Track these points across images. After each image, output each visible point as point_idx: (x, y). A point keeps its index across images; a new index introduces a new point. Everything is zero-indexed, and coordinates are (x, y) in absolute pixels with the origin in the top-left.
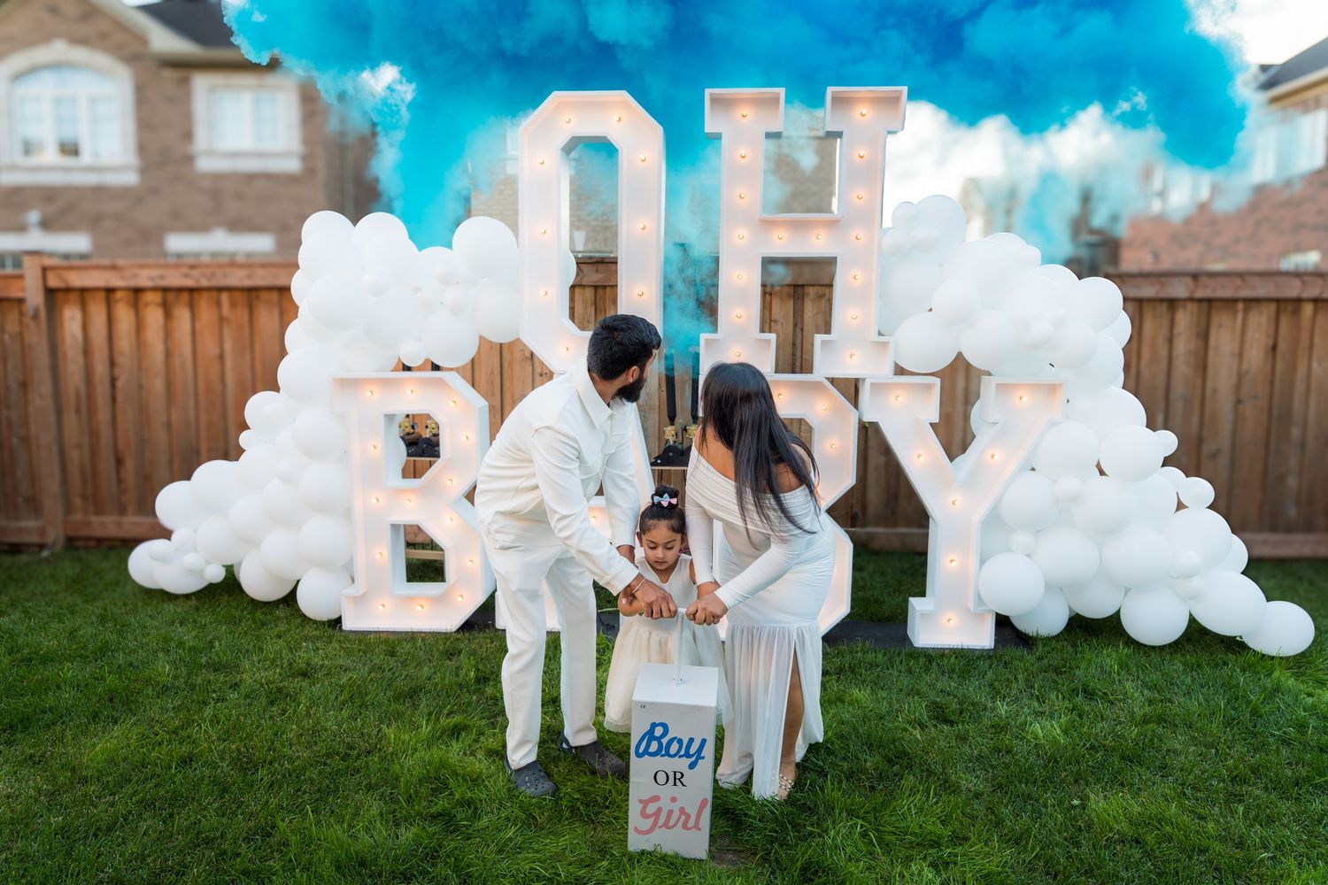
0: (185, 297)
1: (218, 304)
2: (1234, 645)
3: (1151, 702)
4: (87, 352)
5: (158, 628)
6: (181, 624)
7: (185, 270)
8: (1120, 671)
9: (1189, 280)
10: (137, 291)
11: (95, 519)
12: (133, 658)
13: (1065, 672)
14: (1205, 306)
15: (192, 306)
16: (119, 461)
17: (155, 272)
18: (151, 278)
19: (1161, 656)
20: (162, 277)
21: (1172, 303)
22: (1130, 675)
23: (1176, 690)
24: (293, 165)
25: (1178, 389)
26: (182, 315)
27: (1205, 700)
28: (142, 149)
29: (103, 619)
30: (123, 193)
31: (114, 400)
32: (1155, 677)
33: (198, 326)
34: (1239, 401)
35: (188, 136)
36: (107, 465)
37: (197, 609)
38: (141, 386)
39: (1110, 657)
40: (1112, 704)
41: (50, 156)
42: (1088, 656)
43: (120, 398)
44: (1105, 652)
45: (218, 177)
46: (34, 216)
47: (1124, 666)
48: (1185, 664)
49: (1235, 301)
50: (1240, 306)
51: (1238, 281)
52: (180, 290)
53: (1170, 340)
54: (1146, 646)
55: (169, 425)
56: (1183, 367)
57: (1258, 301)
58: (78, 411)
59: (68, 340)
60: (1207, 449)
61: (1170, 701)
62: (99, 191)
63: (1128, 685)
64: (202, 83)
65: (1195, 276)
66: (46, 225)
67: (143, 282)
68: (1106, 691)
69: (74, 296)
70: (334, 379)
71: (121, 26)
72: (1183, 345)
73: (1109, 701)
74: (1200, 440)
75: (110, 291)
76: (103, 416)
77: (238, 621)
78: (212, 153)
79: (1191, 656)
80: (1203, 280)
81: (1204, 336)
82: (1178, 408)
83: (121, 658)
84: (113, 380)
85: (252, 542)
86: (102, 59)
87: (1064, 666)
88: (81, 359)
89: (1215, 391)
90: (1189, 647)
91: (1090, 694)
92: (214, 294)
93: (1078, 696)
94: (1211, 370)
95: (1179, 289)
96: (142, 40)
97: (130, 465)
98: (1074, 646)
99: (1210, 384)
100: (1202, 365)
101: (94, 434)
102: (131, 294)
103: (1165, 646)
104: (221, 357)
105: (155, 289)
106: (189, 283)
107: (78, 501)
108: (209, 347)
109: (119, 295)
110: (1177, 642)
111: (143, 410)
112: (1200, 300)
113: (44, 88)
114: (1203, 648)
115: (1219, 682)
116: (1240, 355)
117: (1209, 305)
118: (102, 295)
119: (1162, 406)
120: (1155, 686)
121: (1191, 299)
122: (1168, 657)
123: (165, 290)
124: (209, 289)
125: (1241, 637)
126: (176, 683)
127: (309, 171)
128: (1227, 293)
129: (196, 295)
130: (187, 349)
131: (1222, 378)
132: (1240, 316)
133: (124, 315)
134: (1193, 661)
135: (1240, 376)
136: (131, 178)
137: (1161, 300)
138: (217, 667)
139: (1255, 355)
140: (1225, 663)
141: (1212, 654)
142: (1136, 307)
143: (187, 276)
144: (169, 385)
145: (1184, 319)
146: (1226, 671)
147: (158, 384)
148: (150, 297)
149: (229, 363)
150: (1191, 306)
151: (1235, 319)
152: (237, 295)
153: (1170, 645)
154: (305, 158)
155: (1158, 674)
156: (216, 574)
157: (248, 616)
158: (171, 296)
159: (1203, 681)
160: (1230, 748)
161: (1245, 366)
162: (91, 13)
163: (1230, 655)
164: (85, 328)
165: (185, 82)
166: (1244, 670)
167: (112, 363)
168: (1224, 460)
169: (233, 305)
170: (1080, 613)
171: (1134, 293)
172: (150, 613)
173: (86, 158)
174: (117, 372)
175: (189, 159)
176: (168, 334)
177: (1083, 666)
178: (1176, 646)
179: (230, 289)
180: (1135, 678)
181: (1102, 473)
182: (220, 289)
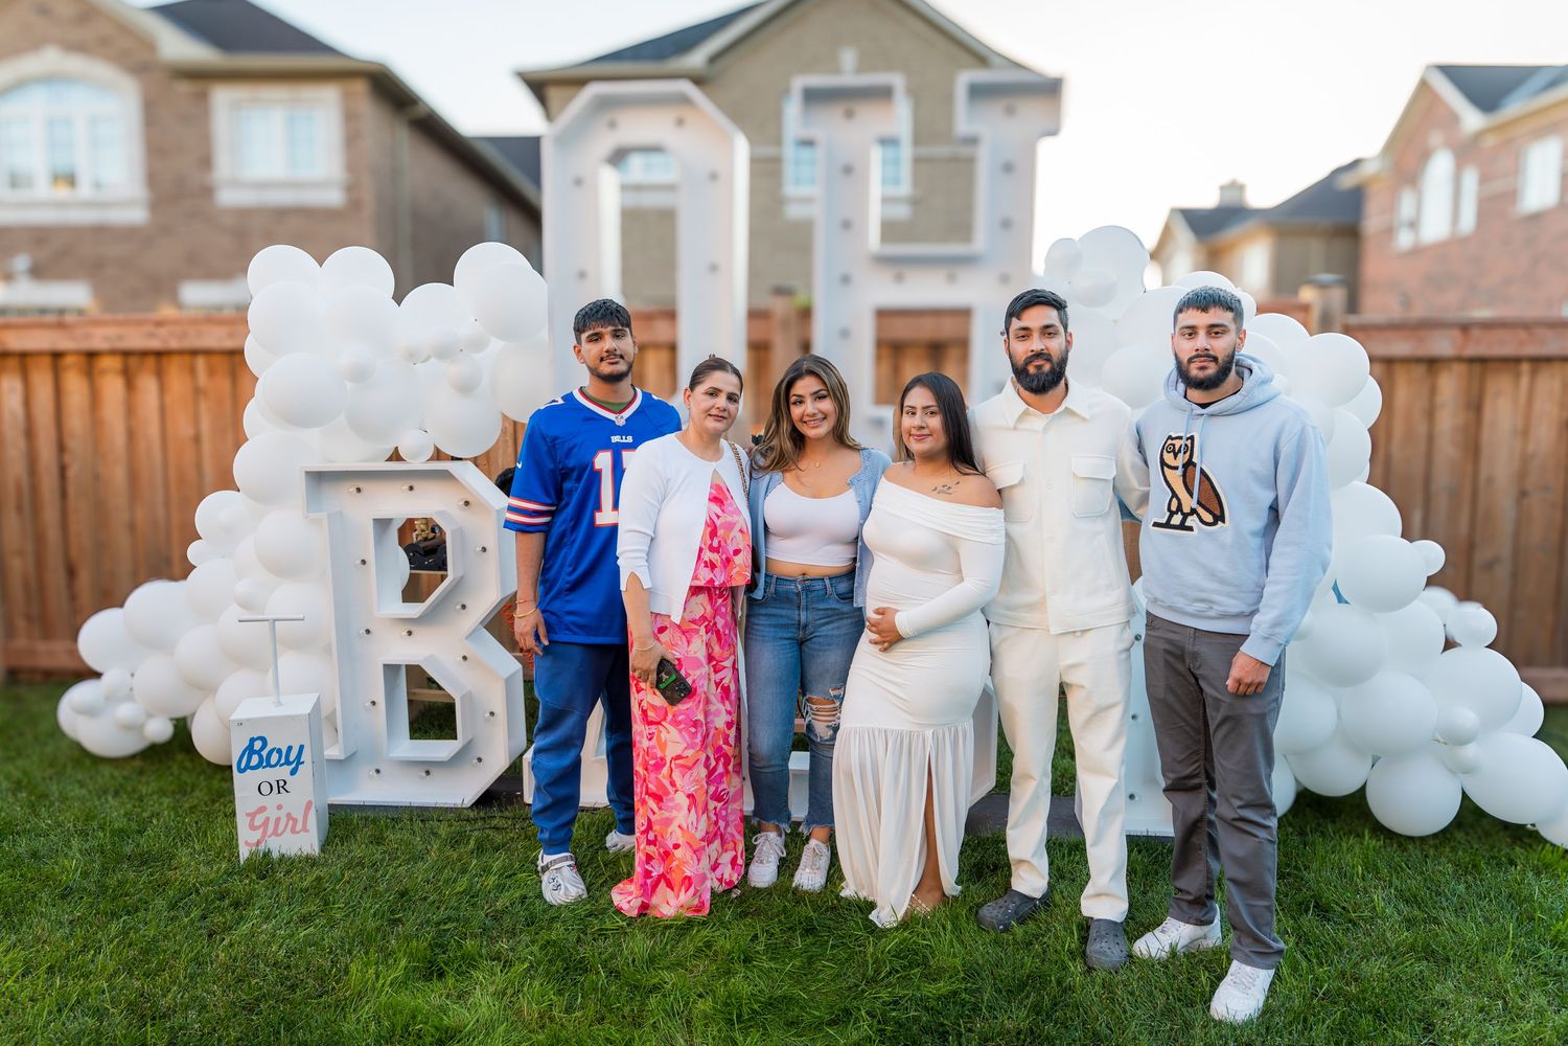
0: (151, 362)
1: (192, 371)
2: (1524, 836)
3: (1410, 923)
4: (30, 433)
5: (82, 799)
6: (116, 794)
7: (149, 328)
8: (1366, 873)
9: (1456, 333)
10: (91, 355)
11: (41, 646)
12: (40, 844)
13: (1289, 874)
14: (1477, 368)
15: (160, 374)
16: (71, 572)
17: (112, 331)
18: (107, 339)
19: (1422, 850)
20: (120, 338)
21: (1433, 363)
22: (1380, 879)
23: (1445, 904)
24: (334, 197)
25: (1442, 478)
26: (148, 384)
27: (1486, 920)
28: (152, 179)
29: (18, 786)
30: (128, 233)
31: (64, 494)
32: (1414, 883)
33: (168, 399)
34: (1523, 494)
35: (206, 162)
36: (56, 576)
37: (141, 772)
38: (97, 477)
39: (1352, 853)
40: (1355, 924)
41: (43, 189)
42: (1321, 850)
43: (72, 490)
44: (1344, 844)
45: (244, 213)
46: (21, 263)
47: (1371, 868)
48: (1457, 865)
49: (1516, 361)
50: (1525, 367)
51: (1522, 334)
52: (144, 354)
53: (1431, 414)
54: (1401, 835)
55: (132, 527)
56: (1448, 449)
57: (1548, 360)
58: (19, 508)
59: (7, 417)
60: (1481, 556)
61: (1436, 921)
62: (100, 231)
63: (1378, 897)
64: (223, 97)
65: (1465, 328)
66: (38, 272)
67: (98, 343)
68: (1345, 905)
69: (12, 363)
70: (308, 473)
71: (124, 28)
72: (1448, 420)
73: (1350, 921)
74: (1472, 546)
75: (57, 356)
76: (50, 514)
77: (189, 790)
78: (236, 183)
79: (1465, 851)
80: (1476, 333)
81: (1475, 406)
82: (1441, 505)
83: (23, 846)
84: (63, 470)
85: (205, 688)
86: (102, 70)
87: (1288, 865)
88: (22, 443)
89: (1490, 480)
90: (1459, 835)
91: (1323, 911)
92: (187, 359)
93: (1307, 912)
94: (1486, 451)
95: (1442, 345)
96: (149, 45)
97: (84, 578)
98: (1302, 834)
99: (1484, 473)
100: (1472, 444)
101: (39, 539)
102: (82, 360)
103: (1428, 836)
104: (197, 439)
105: (113, 353)
106: (155, 344)
107: (21, 623)
108: (183, 428)
109: (69, 360)
110: (1444, 831)
111: (100, 508)
112: (1471, 360)
113: (34, 106)
114: (1480, 838)
115: (1505, 891)
116: (1525, 433)
117: (1482, 364)
118: (47, 361)
119: (1419, 499)
120: (1415, 897)
121: (1459, 359)
122: (1432, 852)
123: (126, 354)
124: (181, 352)
125: (1533, 825)
126: (85, 884)
127: (354, 205)
128: (1508, 350)
129: (165, 360)
130: (153, 429)
131: (1500, 461)
132: (1525, 381)
133: (75, 385)
134: (1467, 859)
135: (1526, 460)
136: (137, 215)
137: (1418, 360)
138: (144, 860)
139: (1544, 435)
140: (1512, 863)
141: (1492, 847)
142: (1385, 367)
143: (151, 335)
144: (133, 477)
145: (1449, 385)
146: (1514, 873)
147: (118, 474)
148: (108, 363)
149: (206, 447)
150: (1459, 369)
151: (1517, 385)
152: (216, 360)
153: (1435, 836)
154: (351, 188)
155: (1419, 878)
156: (159, 730)
157: (204, 784)
158: (133, 361)
159: (1482, 890)
160: (1522, 997)
161: (1531, 448)
162: (88, 14)
163: (1517, 849)
164: (27, 402)
165: (203, 97)
166: (1538, 874)
167: (61, 448)
168: (1503, 572)
169: (211, 372)
170: (1310, 788)
171: (1383, 350)
172: (80, 777)
173: (84, 191)
174: (67, 459)
175: (208, 191)
176: (130, 410)
177: (1315, 866)
178: (1444, 836)
179: (208, 353)
180: (1387, 883)
181: (1340, 599)
182: (194, 353)
